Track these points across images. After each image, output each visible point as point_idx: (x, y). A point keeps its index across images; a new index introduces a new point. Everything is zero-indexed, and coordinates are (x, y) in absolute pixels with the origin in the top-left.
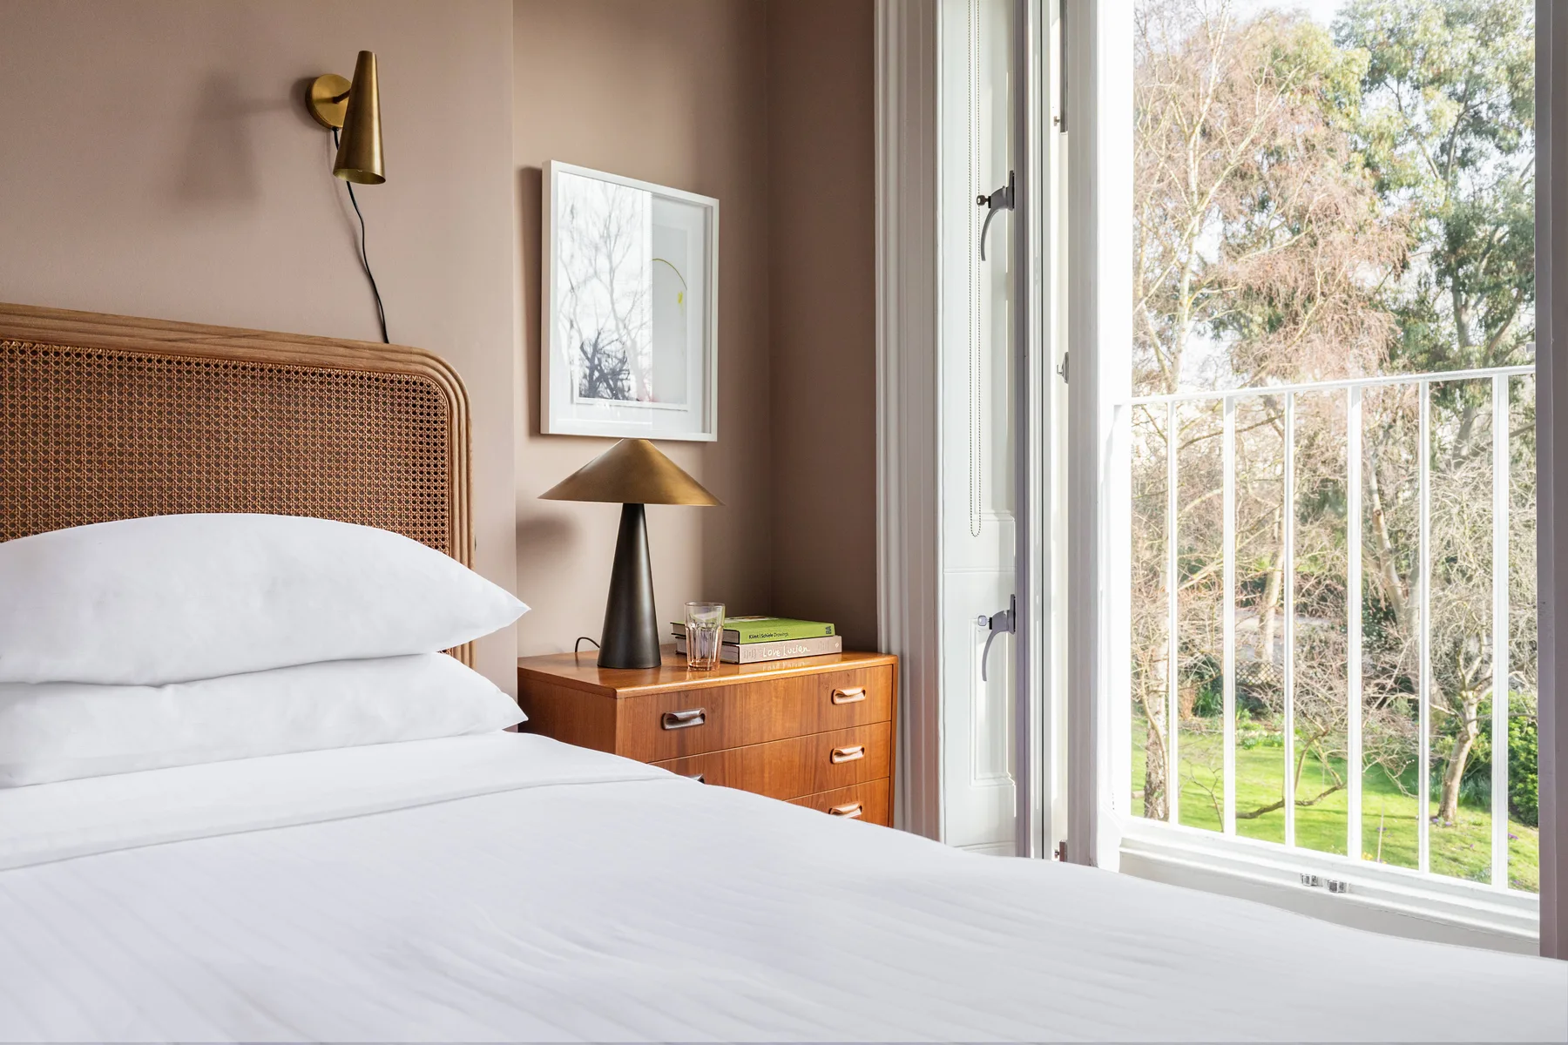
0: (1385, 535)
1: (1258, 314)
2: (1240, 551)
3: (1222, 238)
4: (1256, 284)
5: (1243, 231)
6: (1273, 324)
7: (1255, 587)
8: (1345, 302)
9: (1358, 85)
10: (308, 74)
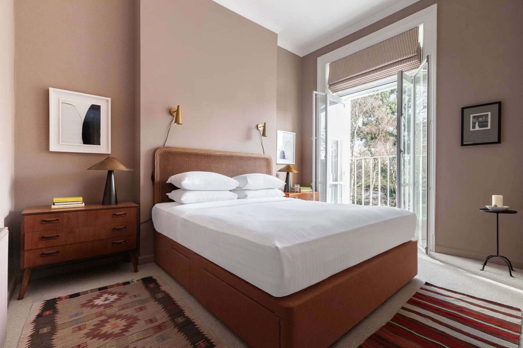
0: (394, 178)
1: (369, 137)
2: (365, 181)
3: (362, 122)
4: (369, 132)
5: (367, 121)
6: (372, 139)
7: (368, 188)
8: (386, 135)
9: (389, 94)
10: (258, 124)
